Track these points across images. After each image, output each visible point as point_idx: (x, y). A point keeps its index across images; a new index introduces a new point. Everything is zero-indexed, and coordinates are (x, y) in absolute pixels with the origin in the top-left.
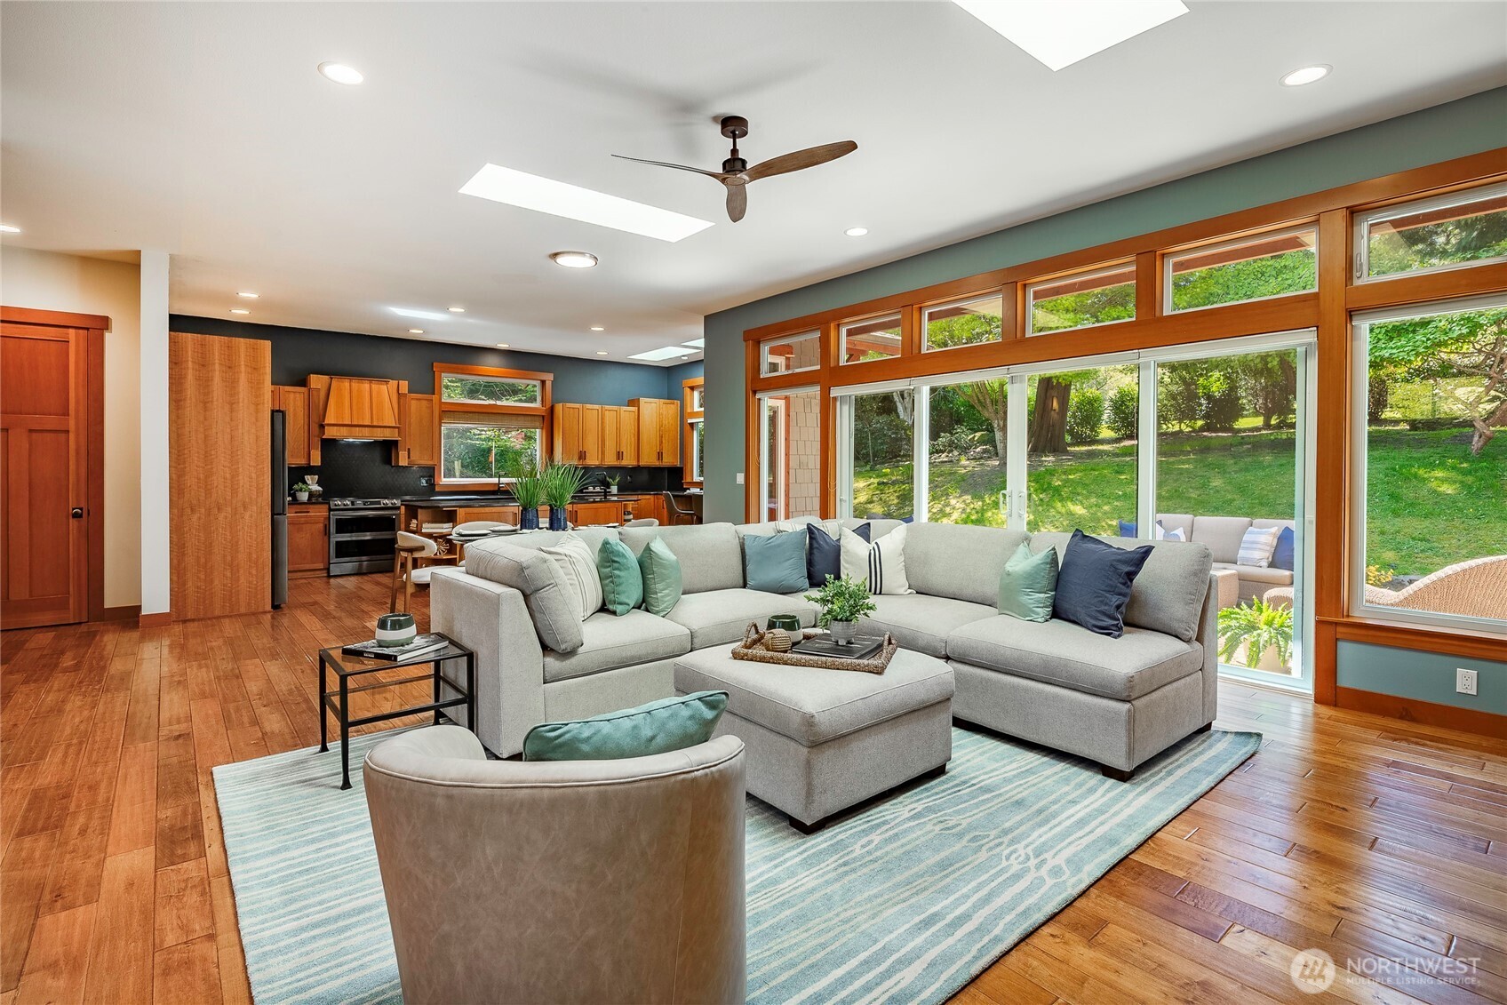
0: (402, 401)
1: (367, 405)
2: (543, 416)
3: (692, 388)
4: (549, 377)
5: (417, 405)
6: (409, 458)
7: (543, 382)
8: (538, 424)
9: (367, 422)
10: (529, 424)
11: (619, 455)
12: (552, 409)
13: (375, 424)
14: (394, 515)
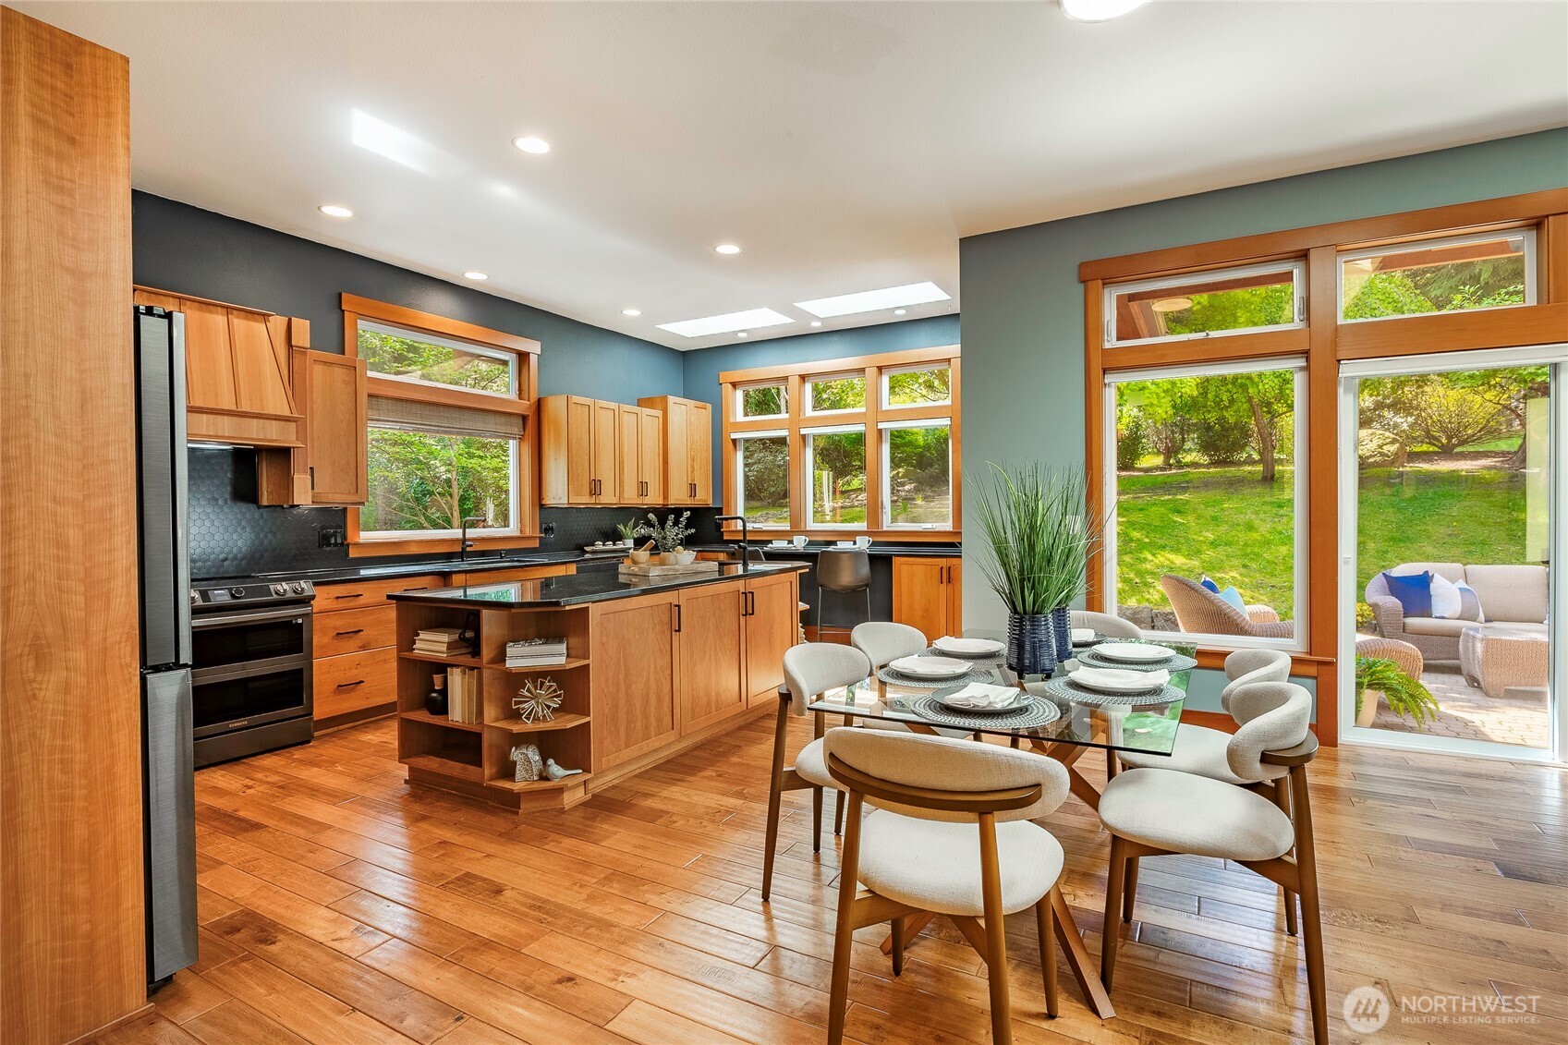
0: (296, 362)
1: (224, 364)
2: (524, 418)
3: (734, 385)
4: (533, 347)
5: (322, 377)
6: (313, 488)
7: (523, 357)
8: (517, 430)
9: (228, 404)
10: (502, 429)
11: (643, 488)
12: (539, 404)
13: (245, 408)
14: (299, 616)
